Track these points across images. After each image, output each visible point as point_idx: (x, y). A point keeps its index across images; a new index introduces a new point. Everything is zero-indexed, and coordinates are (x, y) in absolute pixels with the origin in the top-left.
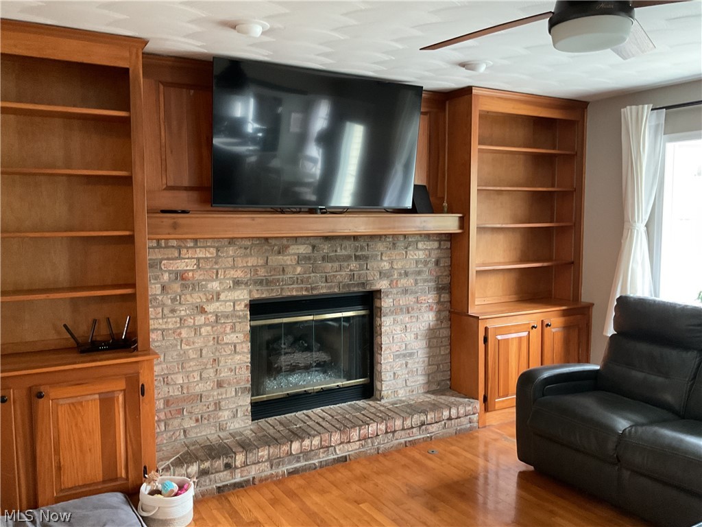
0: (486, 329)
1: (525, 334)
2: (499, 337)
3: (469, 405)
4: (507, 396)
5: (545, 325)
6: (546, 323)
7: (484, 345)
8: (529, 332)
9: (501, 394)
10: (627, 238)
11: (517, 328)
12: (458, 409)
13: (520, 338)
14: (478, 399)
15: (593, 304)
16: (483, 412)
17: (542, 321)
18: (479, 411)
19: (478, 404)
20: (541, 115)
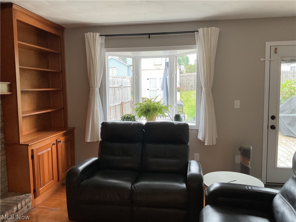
0: (32, 151)
1: (50, 149)
2: (39, 154)
3: (27, 198)
4: (44, 185)
5: (57, 142)
6: (58, 141)
7: (31, 160)
8: (52, 148)
9: (42, 186)
10: (92, 94)
11: (46, 147)
12: (21, 203)
13: (48, 151)
14: (31, 193)
15: (75, 128)
16: (34, 199)
17: (56, 140)
18: (32, 199)
19: (31, 196)
20: (46, 30)
